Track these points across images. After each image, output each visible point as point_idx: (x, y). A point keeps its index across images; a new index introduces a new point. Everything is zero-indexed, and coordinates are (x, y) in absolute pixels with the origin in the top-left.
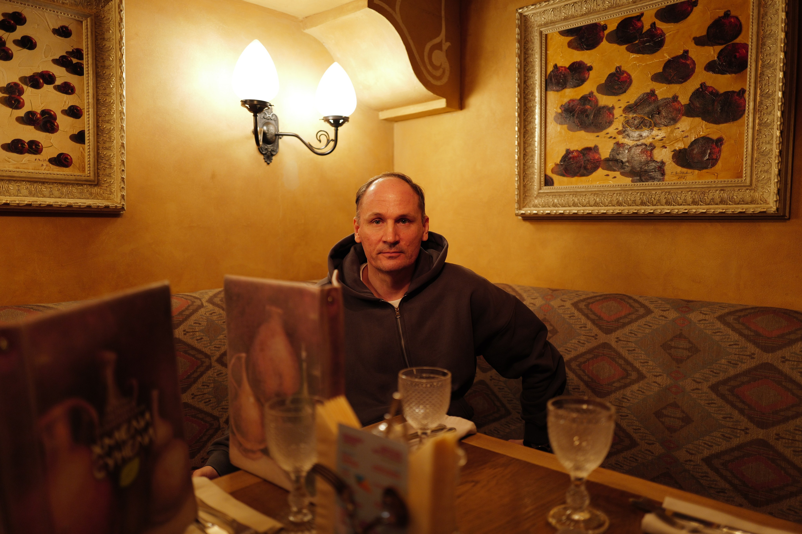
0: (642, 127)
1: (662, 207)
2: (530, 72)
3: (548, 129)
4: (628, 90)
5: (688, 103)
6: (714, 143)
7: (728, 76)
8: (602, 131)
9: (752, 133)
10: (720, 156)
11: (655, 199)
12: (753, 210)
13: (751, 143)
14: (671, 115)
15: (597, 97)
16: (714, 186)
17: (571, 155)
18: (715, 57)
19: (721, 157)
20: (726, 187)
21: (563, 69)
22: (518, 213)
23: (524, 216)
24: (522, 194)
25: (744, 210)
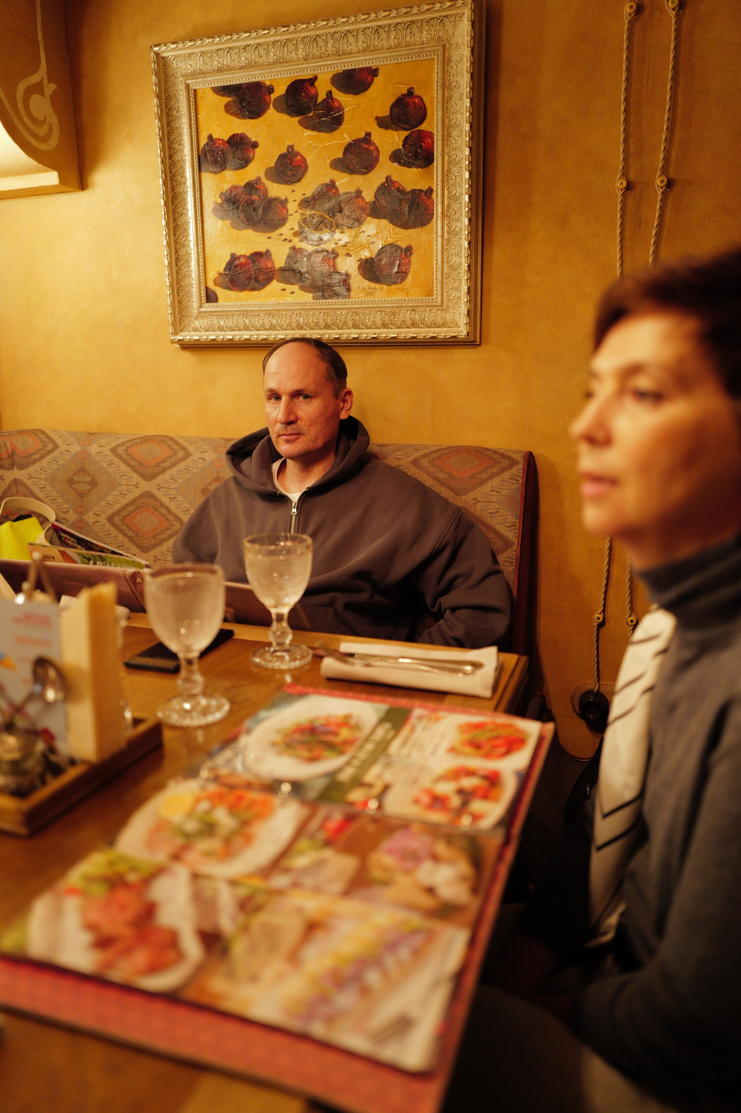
0: (322, 228)
1: (349, 331)
2: (176, 143)
3: (205, 225)
4: (304, 178)
5: (373, 200)
6: (403, 253)
7: (414, 170)
8: (274, 231)
9: (441, 242)
10: (409, 268)
11: (340, 321)
12: (444, 335)
13: (441, 254)
14: (355, 215)
15: (266, 184)
16: (404, 305)
17: (237, 262)
18: (399, 145)
19: (411, 270)
20: (417, 306)
21: (221, 142)
22: (174, 339)
23: (181, 343)
24: (177, 313)
25: (436, 335)
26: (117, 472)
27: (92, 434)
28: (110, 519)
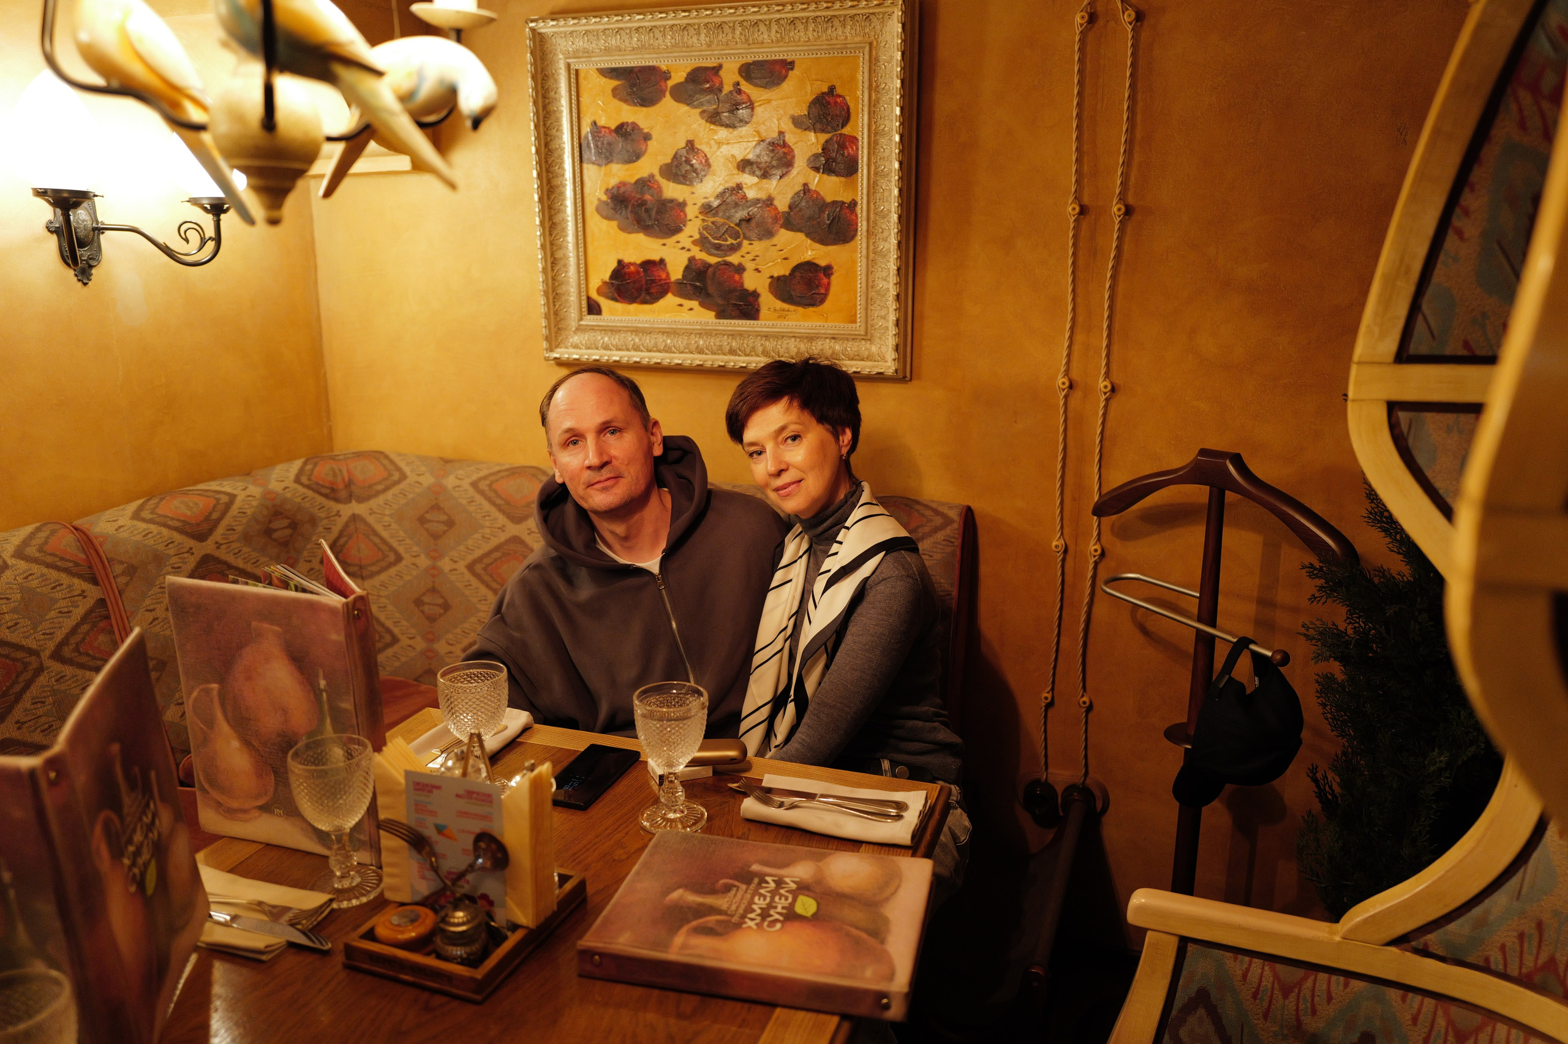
2: (554, 129)
3: (588, 225)
4: (706, 178)
5: (787, 210)
6: (822, 272)
7: (835, 179)
8: (670, 238)
9: (866, 264)
10: (829, 289)
11: (747, 346)
12: (869, 370)
13: (866, 277)
15: (660, 183)
16: (823, 332)
17: (625, 270)
18: (818, 149)
19: (831, 292)
21: (607, 130)
22: (548, 357)
23: (555, 359)
24: (553, 327)
25: (859, 370)
26: (479, 511)
27: (447, 461)
28: (470, 567)
